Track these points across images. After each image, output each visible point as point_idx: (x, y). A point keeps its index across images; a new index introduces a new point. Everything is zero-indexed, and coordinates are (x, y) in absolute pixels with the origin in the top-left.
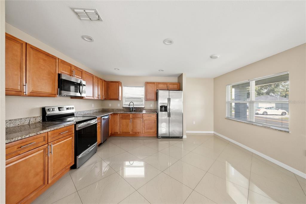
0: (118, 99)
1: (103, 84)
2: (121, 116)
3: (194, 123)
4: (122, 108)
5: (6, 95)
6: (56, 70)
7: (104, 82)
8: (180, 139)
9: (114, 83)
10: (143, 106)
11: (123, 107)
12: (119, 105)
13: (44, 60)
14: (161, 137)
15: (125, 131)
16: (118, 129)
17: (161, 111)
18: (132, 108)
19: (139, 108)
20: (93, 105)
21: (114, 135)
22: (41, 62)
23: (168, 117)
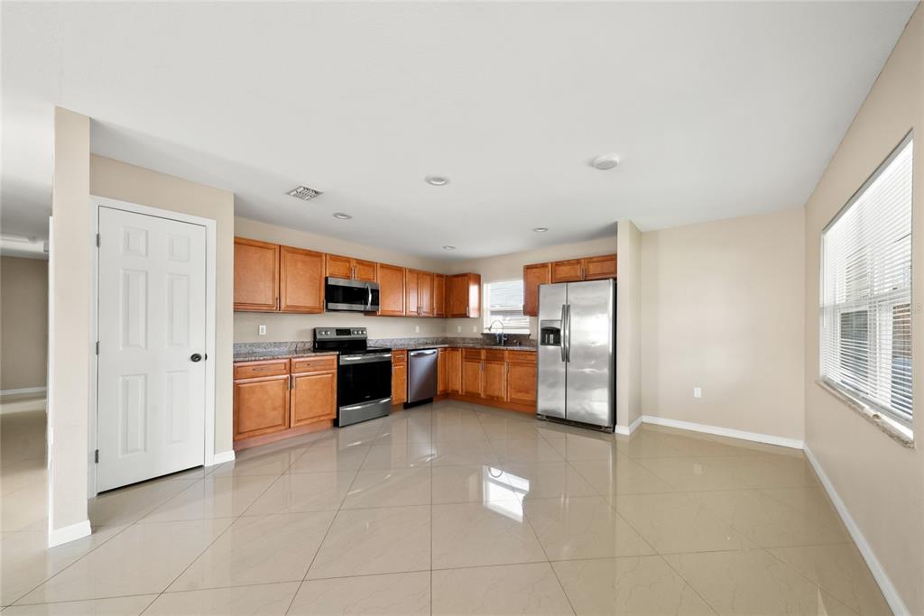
0: (465, 315)
1: (436, 283)
2: (464, 353)
3: (698, 393)
4: (481, 337)
5: (234, 311)
6: (321, 272)
7: (436, 279)
8: (603, 434)
9: (460, 278)
10: (526, 332)
11: (482, 334)
12: (475, 329)
13: (304, 262)
14: (547, 417)
15: (471, 389)
16: (457, 385)
17: (544, 342)
18: (500, 336)
19: (515, 335)
20: (418, 328)
21: (449, 396)
22: (300, 265)
23: (563, 360)
